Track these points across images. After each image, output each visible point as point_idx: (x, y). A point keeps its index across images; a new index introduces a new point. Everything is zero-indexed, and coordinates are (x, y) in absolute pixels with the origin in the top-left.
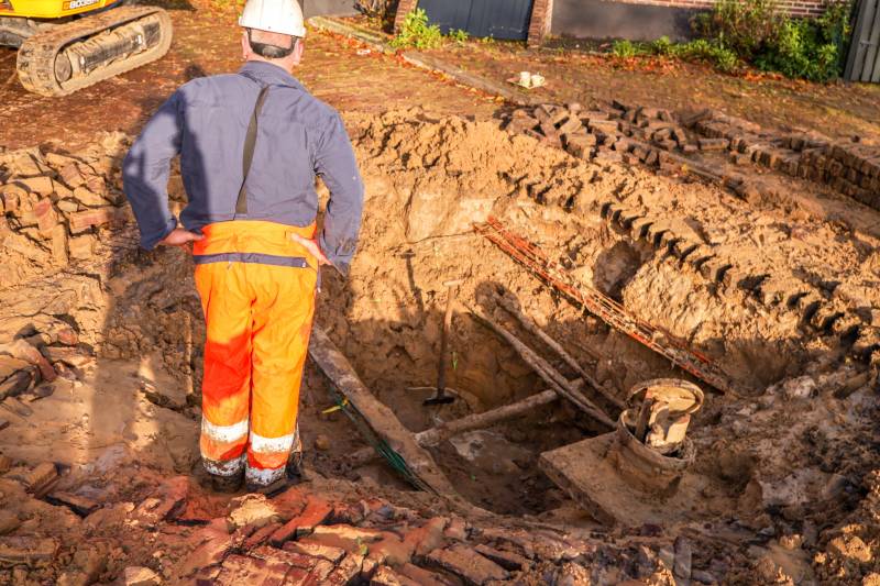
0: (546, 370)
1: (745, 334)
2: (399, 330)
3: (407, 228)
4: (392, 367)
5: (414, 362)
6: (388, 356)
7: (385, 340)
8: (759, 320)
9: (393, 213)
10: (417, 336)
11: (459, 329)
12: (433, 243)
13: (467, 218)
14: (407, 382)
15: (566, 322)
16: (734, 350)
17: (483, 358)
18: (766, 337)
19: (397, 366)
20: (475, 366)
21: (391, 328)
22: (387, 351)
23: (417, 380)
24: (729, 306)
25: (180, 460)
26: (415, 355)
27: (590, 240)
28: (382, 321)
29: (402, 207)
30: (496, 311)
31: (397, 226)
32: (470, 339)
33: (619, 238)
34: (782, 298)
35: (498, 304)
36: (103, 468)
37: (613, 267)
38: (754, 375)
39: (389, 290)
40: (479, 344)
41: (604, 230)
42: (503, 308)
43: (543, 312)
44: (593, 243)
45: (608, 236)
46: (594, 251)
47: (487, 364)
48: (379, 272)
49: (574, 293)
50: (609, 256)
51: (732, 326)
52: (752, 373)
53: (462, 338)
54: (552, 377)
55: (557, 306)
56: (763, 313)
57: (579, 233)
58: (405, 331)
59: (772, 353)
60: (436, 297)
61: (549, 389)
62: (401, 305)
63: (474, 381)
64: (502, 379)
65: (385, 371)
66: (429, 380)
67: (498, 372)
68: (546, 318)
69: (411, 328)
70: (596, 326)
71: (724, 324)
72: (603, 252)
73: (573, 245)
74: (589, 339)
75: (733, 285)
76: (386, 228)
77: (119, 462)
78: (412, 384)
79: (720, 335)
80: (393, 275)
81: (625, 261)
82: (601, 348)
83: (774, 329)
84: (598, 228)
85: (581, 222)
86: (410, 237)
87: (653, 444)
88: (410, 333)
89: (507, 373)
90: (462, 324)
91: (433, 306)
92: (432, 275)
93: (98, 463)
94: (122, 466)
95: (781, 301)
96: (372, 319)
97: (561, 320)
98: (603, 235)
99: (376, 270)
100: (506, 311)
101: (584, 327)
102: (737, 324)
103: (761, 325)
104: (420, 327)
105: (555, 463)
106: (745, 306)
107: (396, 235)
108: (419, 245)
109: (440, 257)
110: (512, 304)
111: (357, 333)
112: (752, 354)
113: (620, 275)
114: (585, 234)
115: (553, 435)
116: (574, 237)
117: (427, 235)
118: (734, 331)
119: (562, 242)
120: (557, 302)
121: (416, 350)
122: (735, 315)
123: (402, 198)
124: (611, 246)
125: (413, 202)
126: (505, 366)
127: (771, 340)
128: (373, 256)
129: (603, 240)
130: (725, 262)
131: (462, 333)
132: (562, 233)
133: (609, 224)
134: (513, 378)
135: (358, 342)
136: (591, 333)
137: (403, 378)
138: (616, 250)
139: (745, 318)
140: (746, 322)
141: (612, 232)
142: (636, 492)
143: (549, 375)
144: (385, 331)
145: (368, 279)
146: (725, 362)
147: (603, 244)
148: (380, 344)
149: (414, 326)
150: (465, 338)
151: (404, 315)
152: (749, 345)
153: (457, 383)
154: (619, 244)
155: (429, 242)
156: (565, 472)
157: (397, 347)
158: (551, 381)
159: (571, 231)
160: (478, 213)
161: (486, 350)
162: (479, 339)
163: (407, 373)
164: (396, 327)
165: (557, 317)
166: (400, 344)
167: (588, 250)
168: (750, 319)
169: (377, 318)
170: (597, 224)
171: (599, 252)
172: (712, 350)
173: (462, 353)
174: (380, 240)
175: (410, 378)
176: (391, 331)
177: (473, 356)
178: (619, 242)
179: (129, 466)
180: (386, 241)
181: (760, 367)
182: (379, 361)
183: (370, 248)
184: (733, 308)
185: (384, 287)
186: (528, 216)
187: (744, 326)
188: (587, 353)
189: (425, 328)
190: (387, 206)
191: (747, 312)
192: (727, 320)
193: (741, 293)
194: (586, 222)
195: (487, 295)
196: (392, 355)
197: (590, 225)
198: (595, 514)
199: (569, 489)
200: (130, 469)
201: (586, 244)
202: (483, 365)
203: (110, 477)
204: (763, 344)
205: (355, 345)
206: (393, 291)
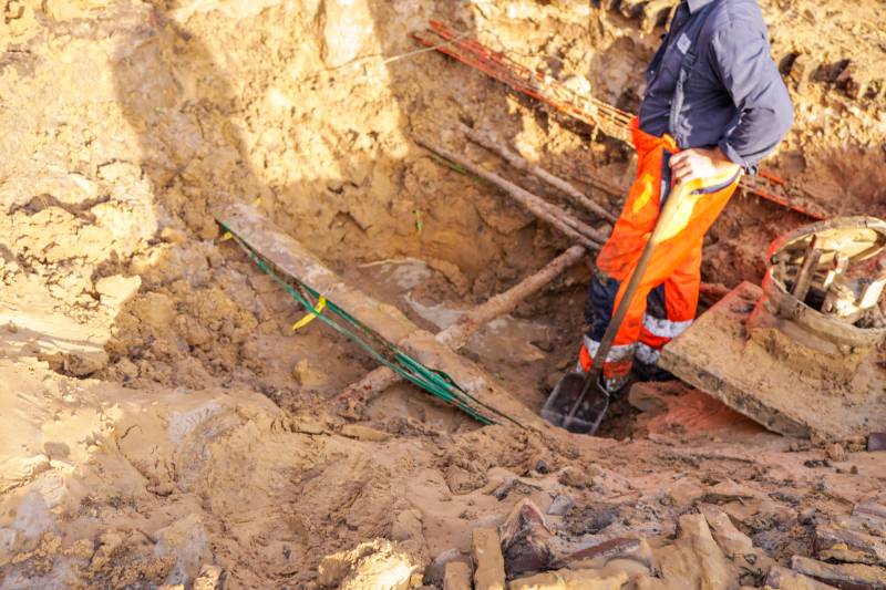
0: (565, 221)
1: (832, 141)
2: (340, 191)
3: (322, 49)
4: (337, 242)
5: (364, 231)
6: (330, 227)
7: (325, 207)
8: (850, 120)
9: (298, 29)
10: (366, 196)
11: (422, 179)
12: (364, 66)
13: (404, 26)
14: (357, 259)
15: (564, 153)
16: (817, 164)
17: (458, 214)
18: (864, 142)
19: (343, 239)
20: (449, 226)
21: (330, 189)
22: (328, 221)
23: (370, 254)
24: (803, 108)
25: (152, 470)
26: (365, 224)
27: (574, 41)
28: (317, 181)
29: (310, 19)
30: (467, 149)
31: (308, 47)
32: (438, 191)
33: (619, 33)
34: (879, 89)
35: (469, 139)
36: (32, 532)
37: (616, 72)
38: (849, 193)
39: (318, 138)
40: (451, 195)
41: (595, 23)
42: (478, 144)
43: (531, 143)
44: (580, 43)
45: (602, 32)
46: (584, 53)
47: (464, 222)
48: (298, 114)
49: (579, 113)
50: (605, 59)
51: (811, 133)
52: (845, 191)
53: (428, 191)
54: (576, 229)
55: (547, 133)
56: (856, 110)
57: (558, 32)
58: (349, 190)
59: (876, 163)
60: (380, 139)
61: (574, 244)
62: (337, 156)
63: (446, 245)
64: (487, 237)
65: (329, 250)
66: (387, 252)
67: (480, 229)
68: (536, 150)
69: (354, 185)
70: (607, 153)
71: (798, 133)
72: (595, 55)
73: (552, 48)
74: (602, 172)
75: (805, 78)
76: (292, 50)
77: (59, 510)
78: (363, 260)
79: (793, 147)
80: (317, 115)
81: (629, 64)
82: (621, 181)
83: (874, 130)
84: (585, 23)
85: (563, 16)
86: (328, 60)
87: (841, 313)
88: (355, 192)
89: (496, 230)
90: (425, 172)
91: (380, 151)
92: (369, 110)
93: (20, 524)
94: (67, 516)
95: (879, 92)
96: (303, 181)
97: (558, 151)
98: (594, 32)
99: (293, 111)
100: (484, 147)
101: (589, 157)
102: (818, 129)
103: (854, 127)
104: (367, 182)
105: (690, 358)
106: (824, 103)
107: (308, 60)
108: (343, 71)
109: (376, 84)
110: (488, 137)
111: (287, 203)
112: (844, 166)
113: (626, 83)
114: (566, 31)
115: (571, 302)
116: (551, 39)
117: (352, 56)
118: (814, 139)
119: (535, 48)
120: (545, 127)
121: (364, 214)
122: (812, 118)
123: (309, 6)
124: (607, 46)
125: (328, 9)
126: (492, 220)
127: (872, 144)
128: (285, 92)
129: (593, 38)
130: (789, 49)
131: (426, 184)
132: (533, 35)
133: (603, 15)
134: (503, 234)
135: (291, 215)
136: (601, 163)
137: (353, 253)
138: (614, 49)
139: (828, 121)
140: (832, 125)
141: (608, 25)
142: (812, 381)
143: (570, 226)
144: (323, 194)
145: (288, 125)
146: (806, 181)
147: (593, 44)
148: (319, 213)
149: (358, 182)
150: (431, 191)
151: (345, 169)
152: (839, 155)
153: (421, 250)
154: (618, 41)
155: (357, 66)
156: (710, 369)
157: (340, 213)
158: (577, 234)
159: (546, 32)
160: (417, 18)
161: (461, 202)
162: (450, 189)
163: (357, 246)
164: (336, 187)
165: (550, 147)
166: (344, 210)
167: (575, 53)
168: (838, 121)
169: (311, 177)
170: (584, 18)
171: (590, 55)
172: (784, 167)
173: (428, 210)
174: (289, 69)
175: (361, 253)
176: (330, 194)
177: (444, 212)
178: (619, 39)
179: (80, 513)
180: (296, 69)
181: (857, 182)
182: (322, 237)
183: (278, 81)
184: (810, 109)
185: (309, 133)
186: (485, 17)
187: (828, 131)
188: (602, 190)
189: (373, 184)
190: (288, 20)
191: (829, 111)
192: (801, 125)
193: (818, 88)
194: (569, 15)
195: (453, 129)
196: (334, 226)
197: (574, 19)
198: (770, 424)
199: (720, 393)
200: (83, 519)
201: (569, 46)
202: (457, 222)
203: (53, 546)
204: (862, 152)
205: (288, 219)
206: (324, 138)
